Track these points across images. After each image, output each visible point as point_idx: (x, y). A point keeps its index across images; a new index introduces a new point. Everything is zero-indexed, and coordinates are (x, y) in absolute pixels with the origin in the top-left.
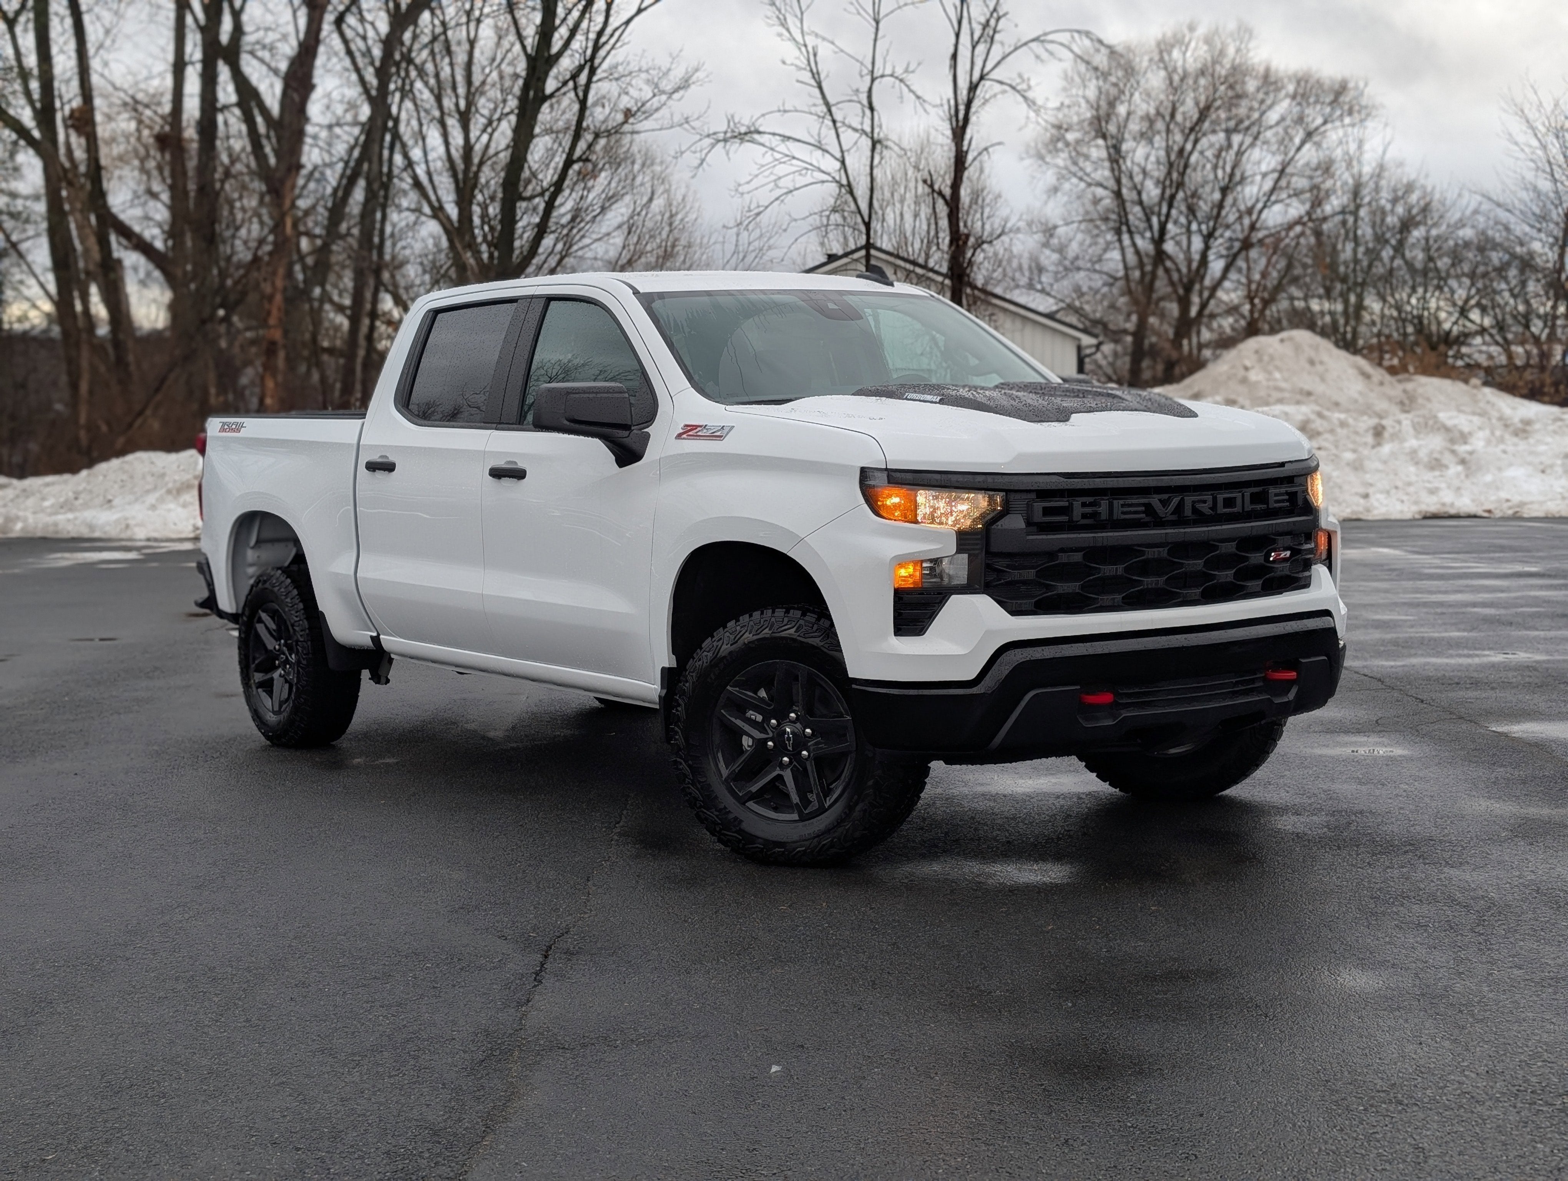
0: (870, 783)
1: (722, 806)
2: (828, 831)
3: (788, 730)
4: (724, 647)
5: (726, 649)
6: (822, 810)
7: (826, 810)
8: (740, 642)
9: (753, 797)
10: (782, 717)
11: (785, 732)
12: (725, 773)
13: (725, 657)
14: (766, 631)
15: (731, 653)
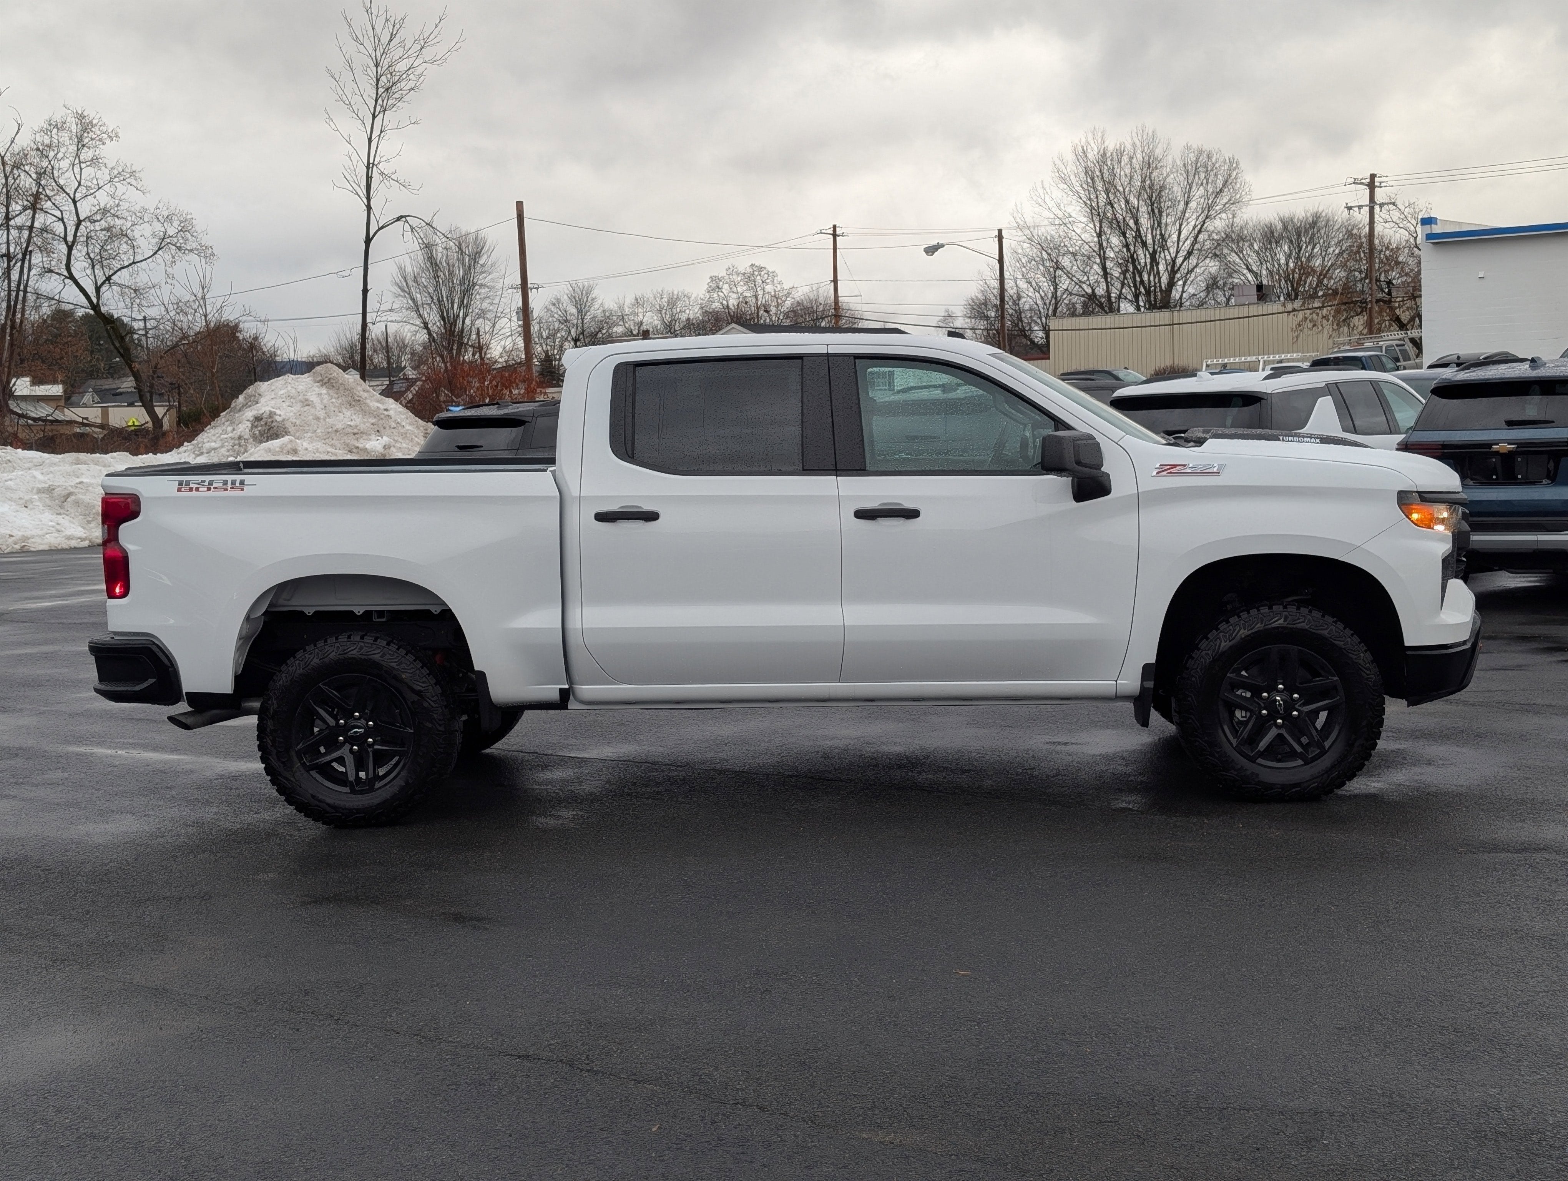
0: (1364, 723)
1: (1239, 767)
2: (1333, 767)
3: (1278, 698)
4: (1223, 644)
5: (1225, 645)
6: (1323, 752)
7: (1327, 752)
8: (1238, 638)
9: (1262, 755)
10: (1271, 689)
11: (1276, 701)
12: (1235, 742)
13: (1225, 652)
14: (1259, 625)
15: (1231, 647)
